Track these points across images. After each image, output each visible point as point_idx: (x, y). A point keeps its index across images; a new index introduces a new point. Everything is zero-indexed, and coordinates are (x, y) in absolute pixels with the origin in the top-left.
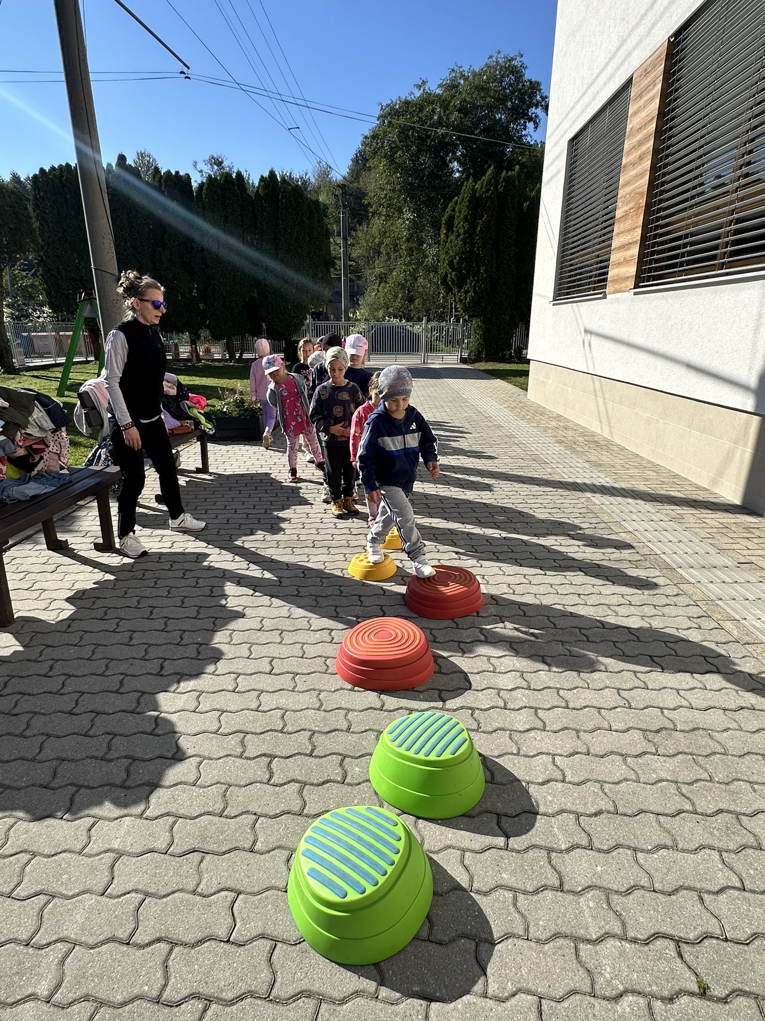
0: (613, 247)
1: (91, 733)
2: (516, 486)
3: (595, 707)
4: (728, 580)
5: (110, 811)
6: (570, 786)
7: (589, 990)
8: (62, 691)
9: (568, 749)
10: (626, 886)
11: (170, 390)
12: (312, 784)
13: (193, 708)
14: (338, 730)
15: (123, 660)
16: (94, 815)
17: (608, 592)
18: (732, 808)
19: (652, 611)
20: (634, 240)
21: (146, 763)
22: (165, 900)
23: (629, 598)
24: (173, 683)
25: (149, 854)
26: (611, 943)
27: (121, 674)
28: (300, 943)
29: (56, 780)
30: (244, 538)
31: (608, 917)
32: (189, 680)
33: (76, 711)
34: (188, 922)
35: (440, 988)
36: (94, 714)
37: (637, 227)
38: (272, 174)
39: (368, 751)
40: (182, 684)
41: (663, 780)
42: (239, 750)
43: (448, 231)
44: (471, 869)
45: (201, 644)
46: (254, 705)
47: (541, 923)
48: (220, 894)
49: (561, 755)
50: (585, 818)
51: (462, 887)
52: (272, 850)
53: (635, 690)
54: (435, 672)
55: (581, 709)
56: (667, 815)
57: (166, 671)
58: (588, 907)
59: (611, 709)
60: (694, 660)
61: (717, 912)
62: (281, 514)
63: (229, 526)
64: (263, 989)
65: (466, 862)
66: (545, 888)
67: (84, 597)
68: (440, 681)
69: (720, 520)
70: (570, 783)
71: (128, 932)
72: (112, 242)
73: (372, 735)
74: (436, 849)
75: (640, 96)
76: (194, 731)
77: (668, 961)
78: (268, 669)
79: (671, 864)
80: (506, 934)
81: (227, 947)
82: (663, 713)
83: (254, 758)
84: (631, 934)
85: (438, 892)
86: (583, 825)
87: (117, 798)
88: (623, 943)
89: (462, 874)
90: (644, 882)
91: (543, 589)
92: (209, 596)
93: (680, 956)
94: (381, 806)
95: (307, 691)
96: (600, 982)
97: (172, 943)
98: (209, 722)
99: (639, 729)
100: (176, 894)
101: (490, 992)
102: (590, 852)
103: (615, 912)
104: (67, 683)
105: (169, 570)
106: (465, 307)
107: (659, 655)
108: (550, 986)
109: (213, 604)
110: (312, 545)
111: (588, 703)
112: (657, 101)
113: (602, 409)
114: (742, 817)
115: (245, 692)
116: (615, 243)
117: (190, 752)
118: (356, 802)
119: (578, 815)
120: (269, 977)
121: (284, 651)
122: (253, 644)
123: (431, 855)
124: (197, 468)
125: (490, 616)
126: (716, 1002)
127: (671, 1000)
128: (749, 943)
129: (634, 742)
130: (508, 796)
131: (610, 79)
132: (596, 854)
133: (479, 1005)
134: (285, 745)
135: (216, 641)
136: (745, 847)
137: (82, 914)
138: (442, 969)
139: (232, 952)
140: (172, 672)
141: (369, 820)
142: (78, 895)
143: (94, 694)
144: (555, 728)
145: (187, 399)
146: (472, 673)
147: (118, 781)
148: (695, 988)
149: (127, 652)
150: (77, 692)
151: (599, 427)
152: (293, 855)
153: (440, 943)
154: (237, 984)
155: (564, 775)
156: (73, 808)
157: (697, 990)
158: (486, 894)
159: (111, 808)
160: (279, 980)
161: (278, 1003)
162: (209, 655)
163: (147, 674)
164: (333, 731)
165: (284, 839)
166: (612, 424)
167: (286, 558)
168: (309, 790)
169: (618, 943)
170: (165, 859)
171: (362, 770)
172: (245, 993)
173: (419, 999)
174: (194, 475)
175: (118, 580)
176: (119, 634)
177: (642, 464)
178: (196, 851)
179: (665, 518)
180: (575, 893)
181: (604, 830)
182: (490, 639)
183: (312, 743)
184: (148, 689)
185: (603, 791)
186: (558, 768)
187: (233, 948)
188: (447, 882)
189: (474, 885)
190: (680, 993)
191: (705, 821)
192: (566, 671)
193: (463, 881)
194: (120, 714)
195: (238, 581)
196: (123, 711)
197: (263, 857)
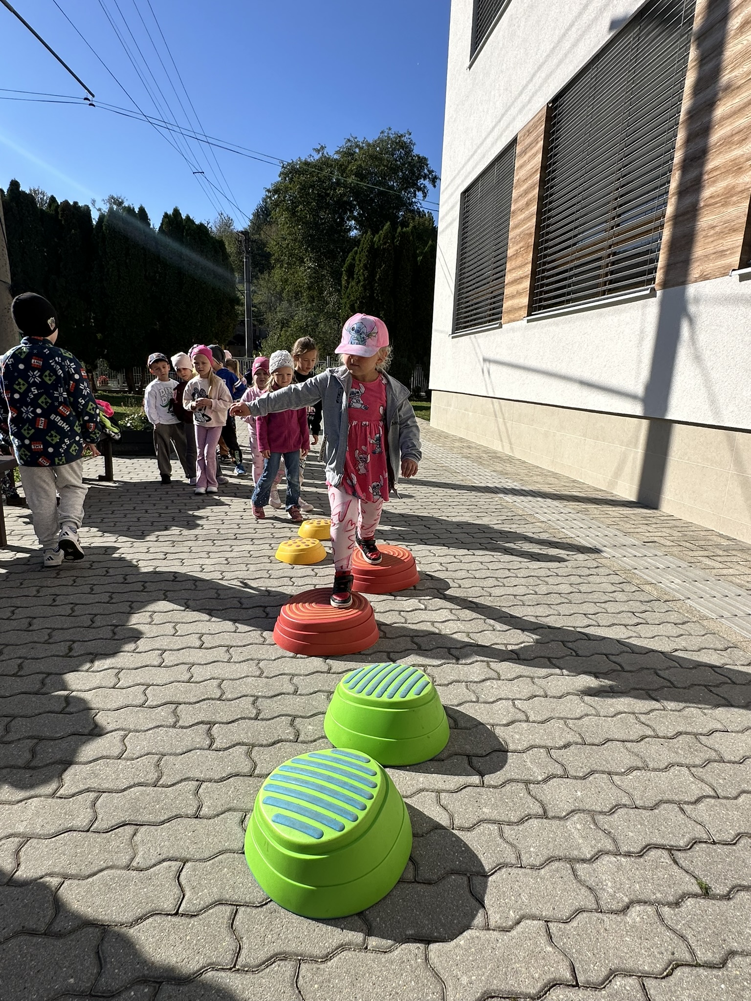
0: (506, 283)
3: (543, 657)
4: (637, 554)
5: (11, 794)
6: (536, 725)
7: (595, 906)
9: (526, 693)
10: (609, 806)
12: (262, 746)
13: (112, 685)
14: (284, 694)
15: (21, 645)
17: (534, 567)
18: (689, 729)
20: (525, 274)
21: (57, 741)
22: (90, 880)
24: (86, 662)
25: (66, 834)
26: (606, 859)
28: (266, 904)
30: (157, 533)
31: (597, 836)
32: (105, 658)
34: (122, 899)
35: (436, 928)
37: (526, 264)
38: (176, 212)
39: (320, 710)
40: (97, 663)
41: (622, 713)
42: (171, 720)
43: (349, 278)
44: (450, 808)
45: (117, 626)
46: (186, 677)
47: (532, 849)
48: (161, 865)
49: (521, 699)
50: (555, 751)
51: (443, 826)
52: (222, 814)
53: (578, 641)
54: (380, 638)
55: (531, 659)
56: (632, 741)
57: (76, 652)
58: (576, 828)
59: (559, 658)
60: (625, 616)
61: (699, 820)
62: (196, 513)
63: (140, 524)
64: (226, 958)
65: (443, 802)
66: (529, 817)
68: (387, 645)
69: (621, 512)
70: (534, 722)
73: (323, 696)
74: (409, 793)
76: (115, 706)
77: (665, 869)
78: (198, 643)
80: (498, 865)
81: (176, 920)
82: (607, 658)
83: (191, 726)
84: (624, 849)
85: (418, 834)
86: (554, 757)
87: (20, 780)
88: (618, 858)
89: (441, 814)
90: (625, 800)
91: (473, 566)
92: (123, 583)
93: (676, 862)
95: (244, 661)
96: (604, 897)
97: (103, 924)
98: (133, 696)
99: (589, 672)
100: (105, 872)
101: (492, 923)
102: (567, 780)
103: (604, 831)
107: (591, 614)
108: (554, 909)
110: (234, 537)
111: (536, 654)
112: (540, 156)
114: (701, 737)
115: (172, 666)
116: (508, 278)
117: (109, 728)
119: (548, 749)
120: (233, 946)
121: (214, 627)
122: (177, 623)
123: (405, 800)
124: (99, 476)
125: (426, 590)
126: (720, 899)
127: (677, 904)
128: (736, 843)
130: (476, 738)
131: (497, 140)
132: (574, 781)
133: (483, 938)
134: (225, 712)
135: (134, 622)
136: (709, 761)
138: (436, 908)
139: (183, 924)
140: (83, 652)
141: (338, 760)
144: (509, 676)
147: (20, 762)
148: (697, 889)
149: (26, 637)
151: (500, 445)
152: (248, 816)
153: (429, 883)
154: (194, 958)
155: (526, 716)
157: (699, 891)
158: (469, 829)
159: (13, 790)
160: (245, 946)
161: (247, 971)
162: (127, 635)
163: (51, 656)
164: (278, 695)
165: (235, 801)
166: (513, 440)
167: (207, 549)
168: (258, 752)
169: (613, 859)
170: (87, 837)
171: (315, 728)
172: (205, 967)
173: (415, 943)
174: (97, 483)
175: (11, 573)
176: (15, 621)
177: (543, 473)
178: (127, 824)
179: (572, 511)
180: (560, 818)
181: (576, 760)
182: (430, 607)
183: (257, 708)
184: (53, 670)
185: (567, 726)
186: (520, 710)
187: (184, 920)
188: (427, 823)
189: (455, 822)
190: (684, 896)
191: (668, 743)
192: (510, 629)
193: (443, 820)
194: (20, 696)
195: (155, 569)
196: (23, 693)
197: (212, 820)
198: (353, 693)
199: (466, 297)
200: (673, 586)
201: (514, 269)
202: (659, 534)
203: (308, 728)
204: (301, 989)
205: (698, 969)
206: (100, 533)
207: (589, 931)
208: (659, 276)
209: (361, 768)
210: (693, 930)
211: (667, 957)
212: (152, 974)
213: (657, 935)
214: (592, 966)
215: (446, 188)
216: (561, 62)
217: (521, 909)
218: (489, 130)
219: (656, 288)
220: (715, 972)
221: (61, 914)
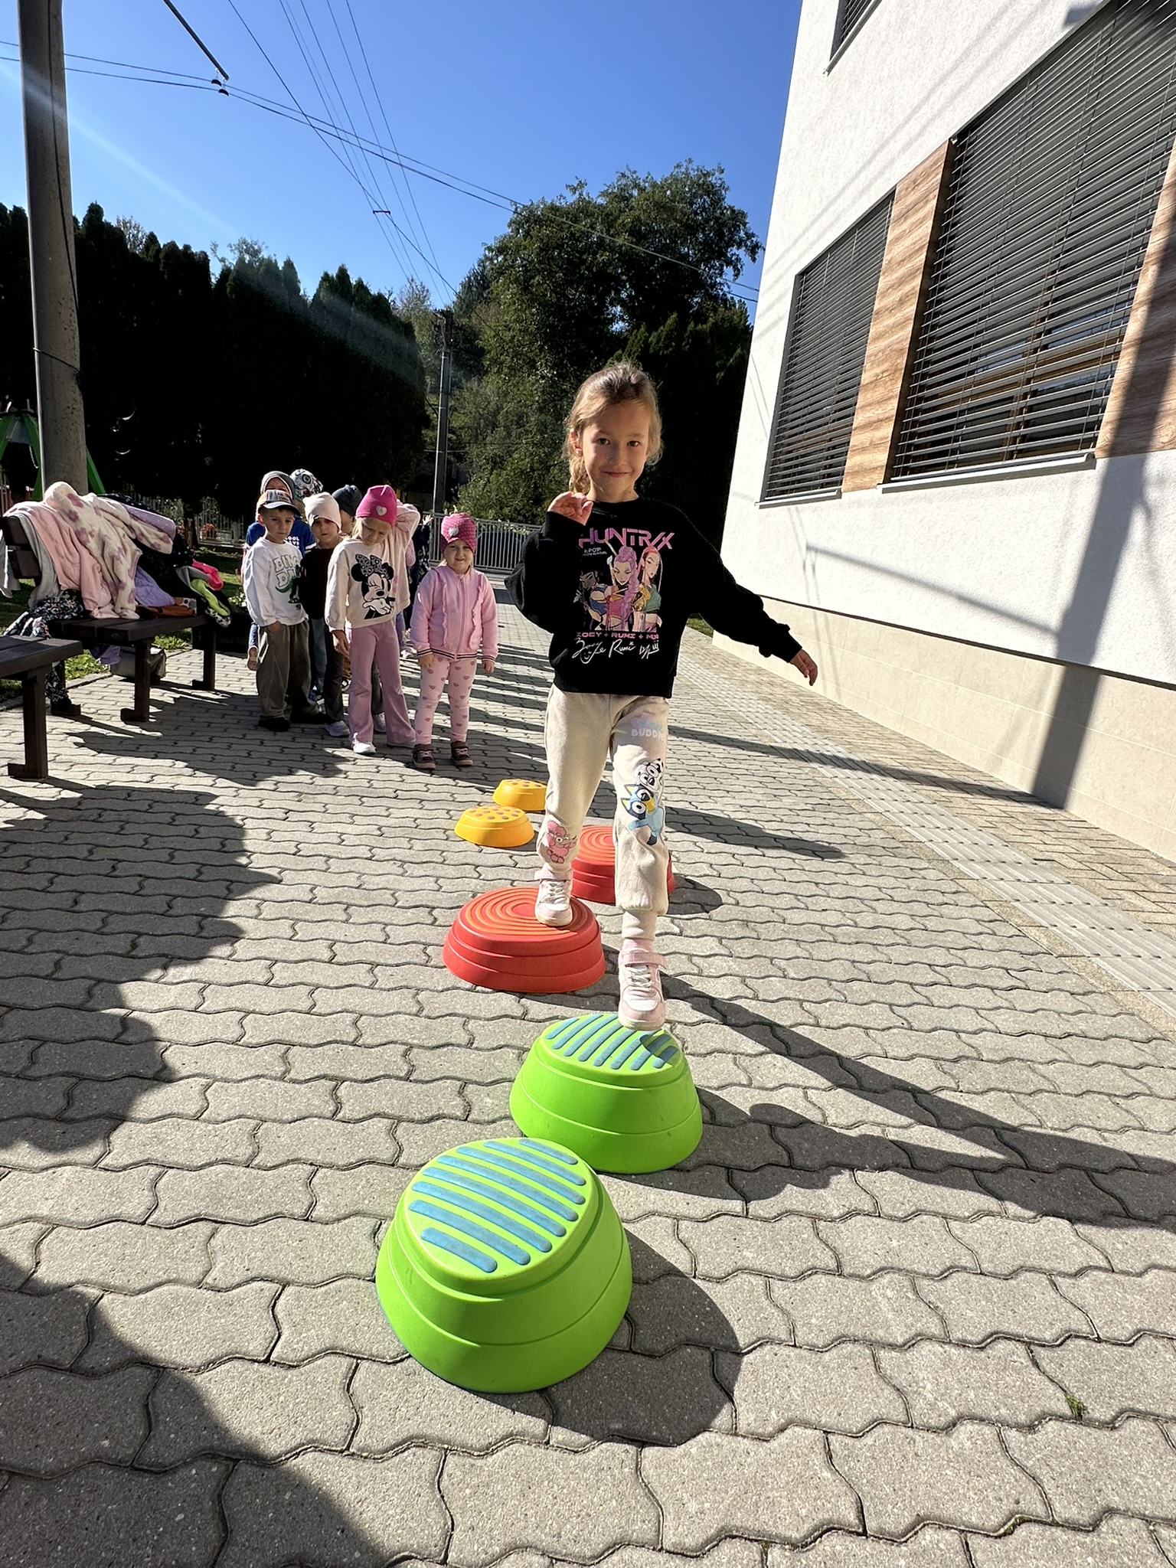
0: (854, 426)
3: (859, 1027)
4: (1023, 878)
5: (33, 1157)
6: (836, 1130)
7: (903, 1418)
9: (826, 1080)
10: (941, 1268)
12: (412, 1121)
13: (192, 1006)
14: (452, 1045)
15: (60, 932)
17: (859, 883)
18: (1078, 1162)
20: (887, 415)
21: (105, 1084)
22: (142, 1296)
23: (889, 892)
24: (157, 967)
25: (111, 1225)
26: (926, 1347)
28: (402, 1360)
30: (276, 778)
31: (917, 1311)
32: (185, 965)
34: (188, 1331)
35: (656, 1424)
36: (5, 1009)
37: (890, 398)
38: (343, 273)
39: (505, 1075)
40: (172, 971)
41: (973, 1125)
42: (279, 1069)
44: (692, 1245)
45: (205, 917)
46: (305, 1005)
47: (814, 1321)
48: (249, 1286)
49: (817, 1089)
50: (864, 1174)
51: (679, 1271)
52: (345, 1218)
53: (915, 1006)
54: (606, 972)
55: (839, 1028)
56: (986, 1171)
57: (143, 951)
58: (885, 1296)
59: (883, 1030)
60: (993, 973)
61: (1079, 1303)
62: (338, 752)
63: (250, 761)
64: (336, 1435)
65: (683, 1235)
66: (814, 1271)
69: (1002, 808)
70: (834, 1126)
73: (511, 1054)
74: (631, 1217)
76: (196, 1039)
77: (1019, 1372)
78: (327, 955)
80: (759, 1339)
81: (265, 1369)
82: (959, 1037)
83: (307, 1081)
84: (957, 1335)
85: (640, 1279)
86: (861, 1184)
87: (47, 1137)
88: (947, 1347)
89: (678, 1253)
90: (966, 1261)
91: (761, 874)
92: (219, 851)
93: (1036, 1365)
95: (395, 989)
96: (919, 1407)
97: (157, 1366)
98: (223, 1026)
99: (928, 1057)
100: (165, 1288)
101: (742, 1426)
102: (879, 1220)
103: (928, 1304)
105: (146, 811)
108: (840, 1415)
109: (226, 862)
110: (394, 795)
111: (847, 1021)
114: (1095, 1175)
115: (285, 986)
116: (858, 420)
117: (185, 1071)
119: (852, 1170)
120: (348, 1418)
121: (353, 933)
122: (297, 920)
123: (624, 1225)
124: (194, 681)
125: (689, 902)
126: (1098, 1428)
127: (1031, 1428)
128: (1133, 1344)
129: (923, 1074)
130: (742, 1141)
132: (889, 1223)
133: (727, 1447)
134: (359, 1064)
135: (231, 913)
138: (658, 1395)
139: (275, 1378)
140: (152, 952)
144: (802, 1051)
147: (49, 1110)
148: (1064, 1409)
149: (69, 921)
152: (383, 1226)
153: (651, 1355)
154: (287, 1431)
155: (823, 1115)
157: (1068, 1412)
158: (719, 1280)
159: (35, 1152)
160: (366, 1420)
161: (366, 1458)
162: (221, 933)
163: (106, 954)
164: (443, 1046)
165: (366, 1202)
166: (841, 679)
167: (350, 809)
168: (405, 1129)
169: (938, 1348)
170: (141, 1232)
171: (496, 1102)
172: (304, 1445)
173: (622, 1442)
174: (189, 691)
175: (52, 820)
176: (53, 895)
177: (885, 736)
178: (202, 1220)
179: (926, 800)
180: (861, 1278)
181: (895, 1190)
182: (688, 932)
183: (409, 1062)
184: (106, 975)
186: (815, 1105)
187: (278, 1372)
188: (655, 1264)
189: (699, 1268)
190: (1044, 1417)
191: (1042, 1178)
192: (810, 978)
193: (681, 1261)
194: (54, 1010)
195: (269, 834)
196: (59, 1006)
197: (330, 1227)
198: (559, 1056)
199: (789, 445)
200: (1074, 933)
201: (870, 405)
202: (1061, 848)
203: (485, 1102)
204: (445, 1493)
205: (1053, 1529)
206: (190, 771)
207: (890, 1455)
208: (1104, 435)
209: (562, 1173)
210: (1052, 1470)
211: (1008, 1506)
212: (224, 1446)
213: (996, 1471)
214: (890, 1507)
215: (773, 266)
216: (979, 71)
217: (788, 1410)
218: (850, 176)
219: (1098, 454)
220: (1080, 1537)
221: (96, 1343)
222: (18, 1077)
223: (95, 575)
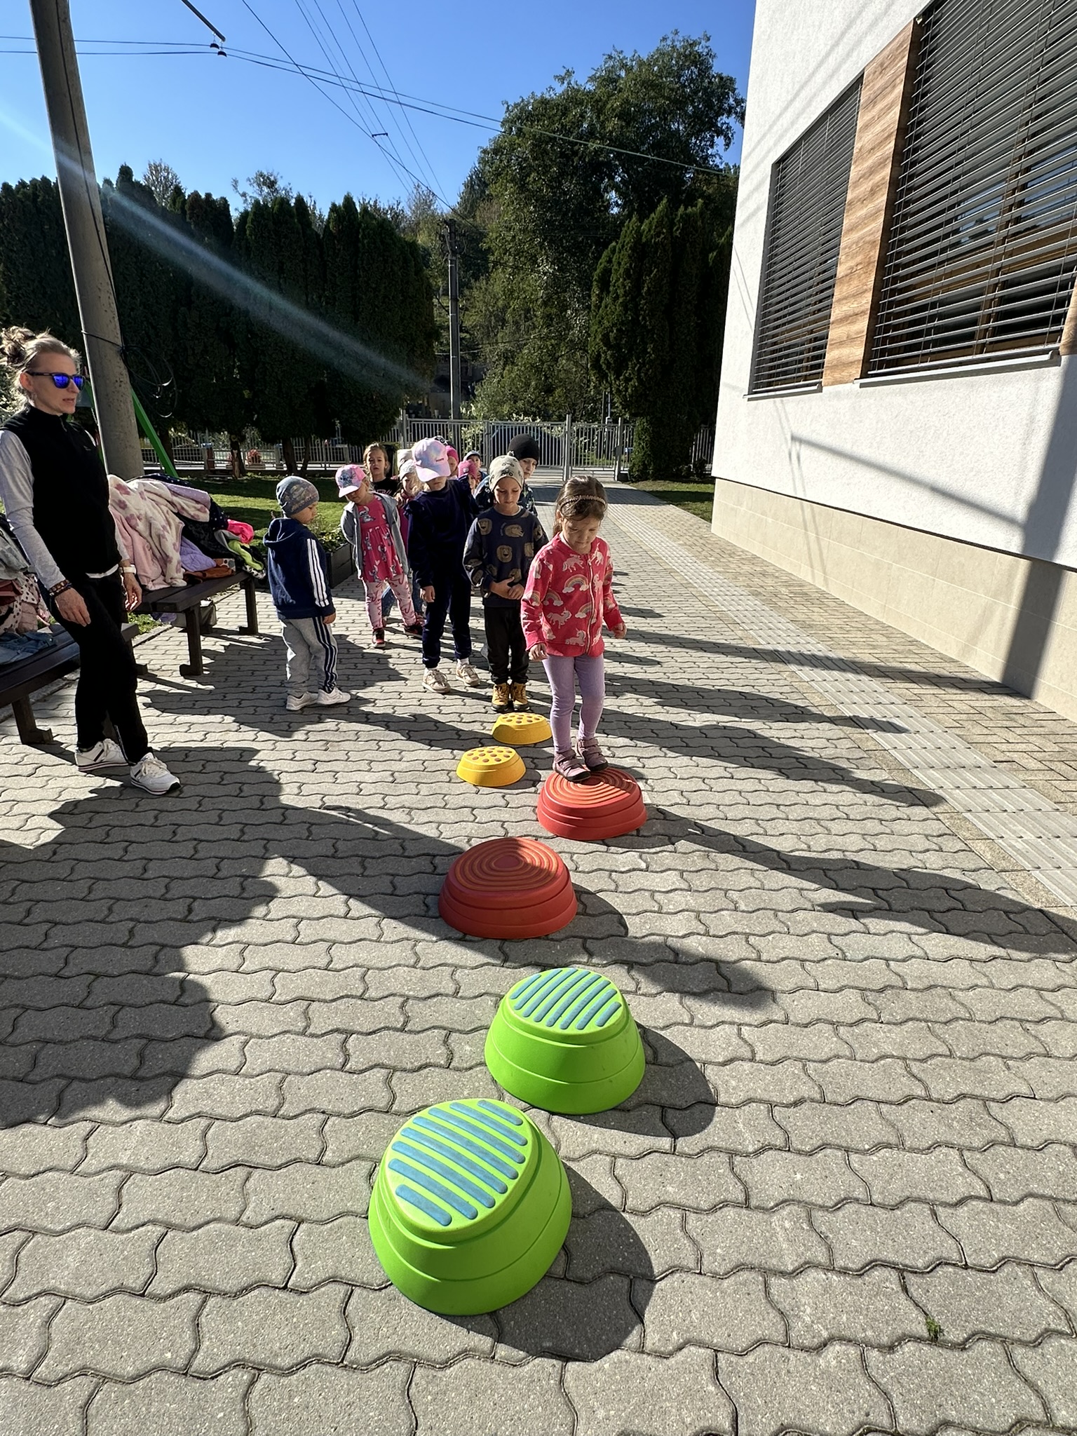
0: (831, 320)
1: (88, 1003)
2: (694, 654)
3: (797, 959)
4: (979, 784)
5: (116, 1112)
6: (762, 1066)
7: (782, 1338)
8: (45, 945)
9: (759, 1017)
10: (835, 1199)
11: (201, 515)
12: (404, 1070)
13: (234, 967)
14: (441, 995)
15: (133, 900)
16: (93, 1118)
17: (818, 802)
18: (977, 1092)
19: (879, 828)
20: (862, 308)
21: (168, 1044)
22: (195, 1233)
23: (846, 809)
24: (207, 931)
25: (172, 1171)
26: (813, 1275)
27: (131, 920)
28: (386, 1287)
29: (37, 1071)
30: (308, 727)
31: (809, 1241)
32: (229, 927)
33: (66, 973)
34: (228, 1263)
35: (579, 1342)
36: (92, 977)
37: (866, 291)
38: (348, 201)
39: (483, 1023)
40: (219, 934)
41: (887, 1057)
42: (301, 1025)
43: (602, 292)
44: (625, 1180)
45: (246, 877)
46: (323, 962)
47: (719, 1251)
48: (274, 1224)
49: (750, 1025)
50: (781, 1109)
51: (611, 1206)
52: (348, 1162)
53: (852, 935)
54: (577, 914)
55: (778, 961)
57: (197, 915)
58: (783, 1227)
59: (819, 962)
60: (932, 894)
61: (954, 1231)
62: (362, 694)
64: (334, 1351)
65: (618, 1172)
66: (725, 1204)
67: (76, 811)
68: (584, 926)
69: (972, 703)
70: (761, 1062)
71: (142, 1279)
72: (112, 297)
73: (489, 1001)
74: (577, 1155)
75: (873, 101)
76: (237, 999)
77: (888, 1296)
78: (342, 911)
79: (895, 1168)
80: (671, 1268)
81: (283, 1295)
82: (888, 966)
83: (323, 1035)
84: (840, 1263)
85: (578, 1213)
86: (777, 1119)
87: (126, 1095)
88: (829, 1274)
89: (612, 1188)
90: (859, 1193)
91: (728, 798)
92: (258, 809)
93: (905, 1289)
94: (501, 1098)
95: (398, 941)
96: (797, 1326)
97: (205, 1292)
98: (258, 985)
99: (856, 988)
100: (212, 1225)
101: (649, 1345)
102: (787, 1155)
104: (51, 933)
105: (200, 772)
106: (626, 401)
107: (884, 887)
108: (729, 1336)
109: (264, 820)
110: (407, 736)
111: (787, 954)
112: (897, 109)
113: (814, 546)
114: (992, 1104)
115: (309, 944)
116: (836, 313)
117: (230, 1028)
118: (465, 1093)
119: (771, 1105)
120: (343, 1336)
121: (365, 886)
122: (321, 876)
123: (569, 1164)
125: (655, 835)
126: (950, 1349)
127: (891, 1348)
128: (996, 1270)
129: (849, 1005)
130: (678, 1080)
131: (831, 76)
132: (796, 1157)
133: (633, 1363)
134: (366, 1017)
135: (268, 873)
136: (993, 1143)
137: (76, 1256)
138: (584, 1317)
139: (291, 1302)
140: (204, 916)
141: (482, 1118)
142: (69, 1230)
143: (92, 948)
144: (742, 987)
145: (226, 528)
146: (629, 914)
147: (127, 1070)
148: (923, 1331)
149: (139, 889)
150: (66, 946)
151: (810, 573)
152: (378, 1168)
153: (581, 1282)
154: (298, 1346)
155: (753, 1051)
156: (60, 1110)
157: (926, 1335)
158: (644, 1214)
159: (119, 1107)
160: (357, 1338)
161: (355, 1369)
162: (258, 893)
163: (168, 919)
164: (433, 996)
165: (365, 1147)
166: (828, 569)
167: (369, 755)
168: (399, 1079)
169: (822, 1276)
170: (195, 1177)
171: (474, 1049)
172: (310, 1357)
173: (551, 1358)
174: (236, 637)
176: (128, 864)
177: (868, 626)
178: (240, 1165)
180: (765, 1210)
181: (806, 1125)
182: (654, 867)
183: (405, 1014)
184: (169, 941)
185: (805, 1071)
186: (746, 1042)
187: (293, 1297)
188: (592, 1199)
189: (629, 1203)
190: (903, 1339)
191: (942, 1110)
192: (758, 910)
193: (614, 1198)
194: (129, 976)
195: (300, 787)
196: (133, 972)
197: (334, 1171)
202: (1024, 747)
203: (464, 1048)
204: (412, 1398)
206: (236, 726)
207: (767, 1371)
208: (1068, 329)
209: (509, 1133)
210: (902, 1386)
211: (859, 1417)
213: (853, 1387)
214: (760, 1417)
215: (750, 153)
217: (687, 1331)
218: (820, 58)
219: (1061, 350)
222: (103, 1040)
223: (146, 554)
